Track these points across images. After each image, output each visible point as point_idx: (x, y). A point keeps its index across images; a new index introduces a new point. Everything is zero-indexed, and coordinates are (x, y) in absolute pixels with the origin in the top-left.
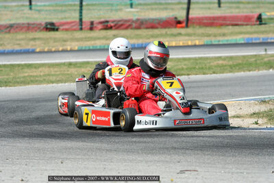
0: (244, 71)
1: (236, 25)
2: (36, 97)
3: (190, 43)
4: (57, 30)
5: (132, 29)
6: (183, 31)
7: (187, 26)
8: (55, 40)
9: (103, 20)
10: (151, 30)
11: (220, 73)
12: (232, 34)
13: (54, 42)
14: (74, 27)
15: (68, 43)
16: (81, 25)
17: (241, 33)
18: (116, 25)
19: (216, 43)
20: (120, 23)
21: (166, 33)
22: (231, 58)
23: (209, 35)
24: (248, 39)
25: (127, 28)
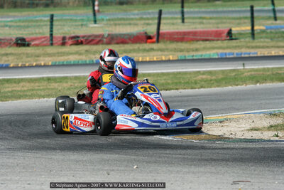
0: (231, 85)
1: (207, 40)
2: (37, 111)
3: (164, 58)
4: (28, 45)
5: (103, 44)
6: (155, 46)
7: (158, 41)
8: (28, 55)
9: (73, 35)
10: (121, 45)
11: (208, 87)
12: (205, 49)
13: (27, 57)
14: (45, 43)
15: (41, 58)
16: (52, 40)
17: (214, 48)
18: (86, 40)
19: (191, 58)
20: (90, 38)
21: (139, 48)
22: (210, 73)
23: (181, 51)
24: (222, 54)
25: (97, 43)
